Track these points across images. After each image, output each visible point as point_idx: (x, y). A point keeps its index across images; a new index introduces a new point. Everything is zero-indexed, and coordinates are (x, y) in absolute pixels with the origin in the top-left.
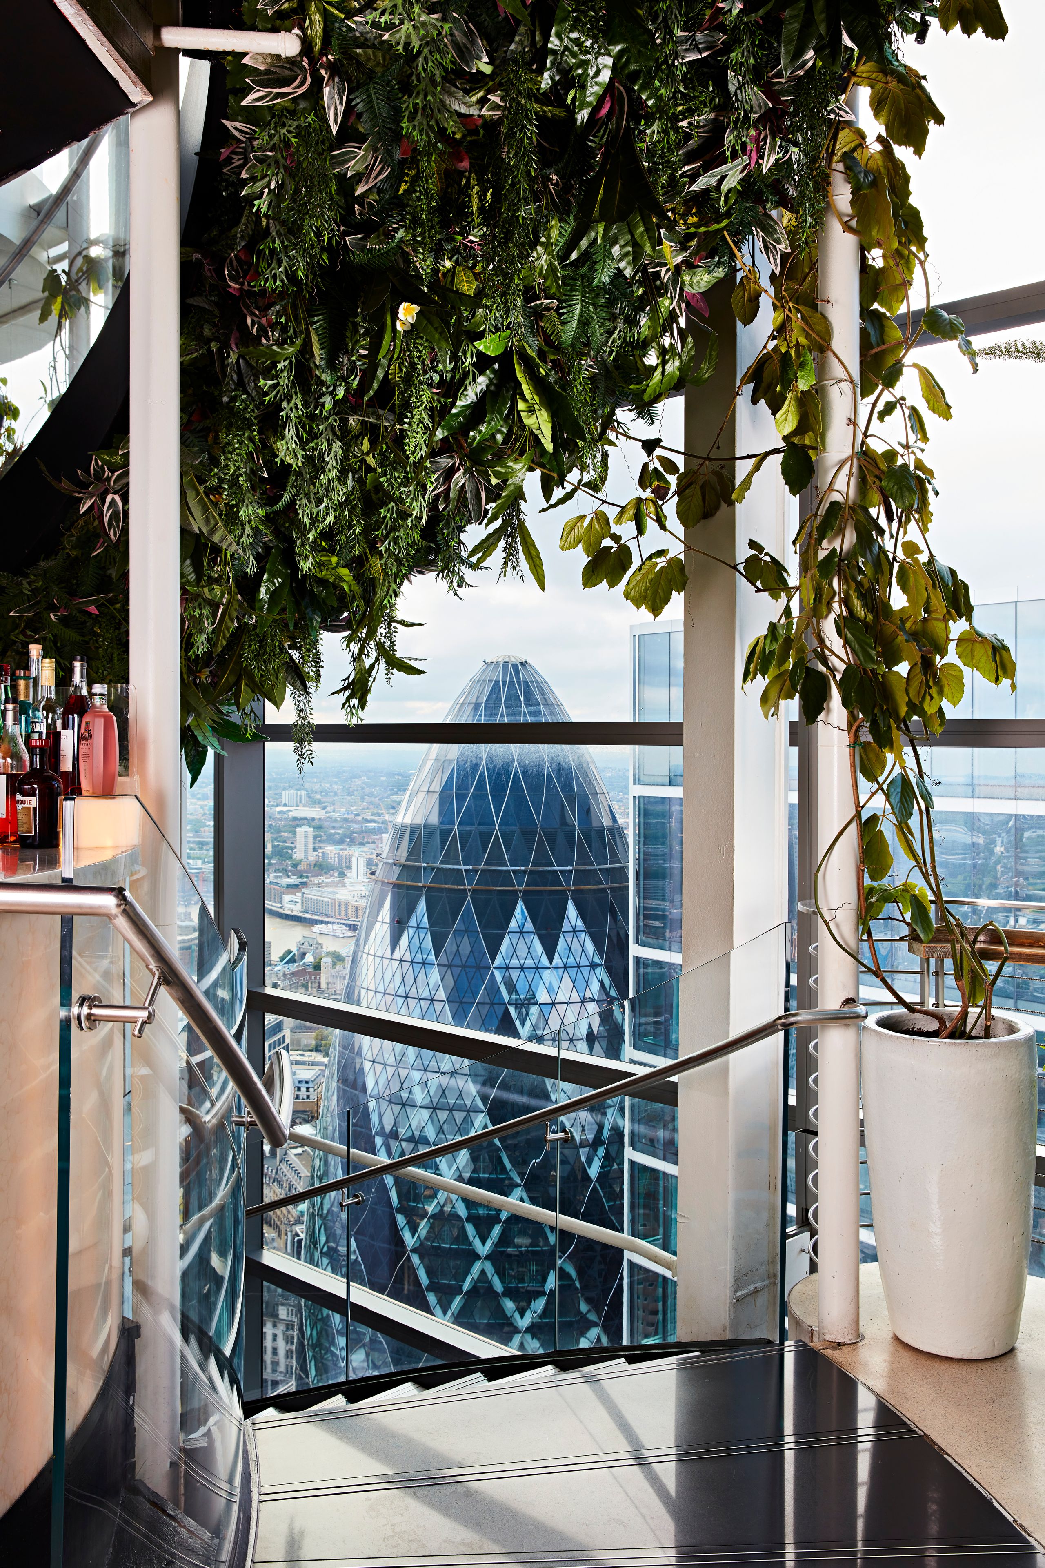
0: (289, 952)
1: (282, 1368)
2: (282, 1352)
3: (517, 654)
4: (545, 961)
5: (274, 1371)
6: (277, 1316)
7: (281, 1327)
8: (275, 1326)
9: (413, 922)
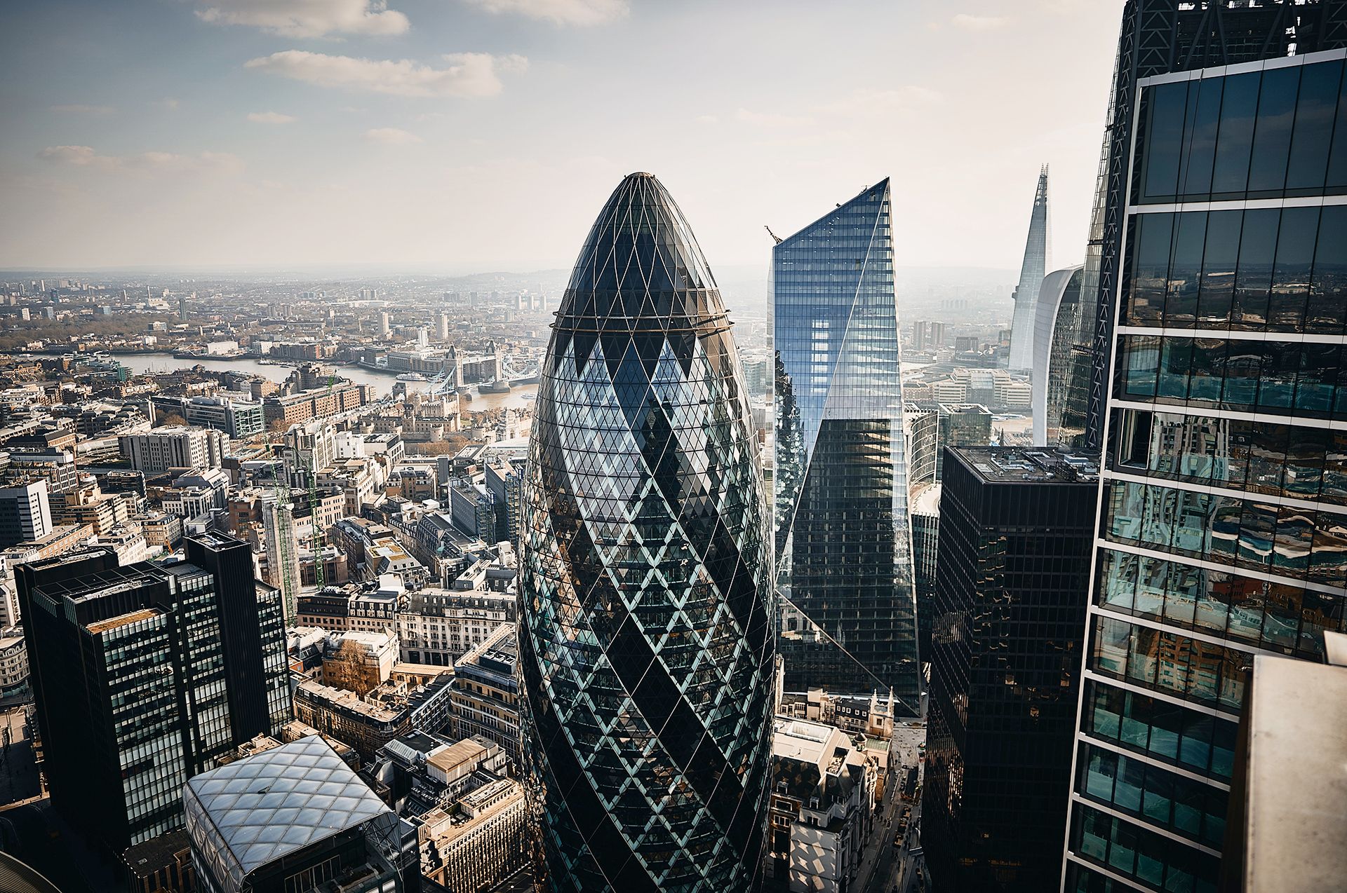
0: (387, 395)
1: (449, 646)
2: (448, 637)
3: (648, 170)
4: (683, 378)
5: (445, 647)
6: (444, 616)
7: (447, 621)
8: (443, 621)
9: (592, 355)
